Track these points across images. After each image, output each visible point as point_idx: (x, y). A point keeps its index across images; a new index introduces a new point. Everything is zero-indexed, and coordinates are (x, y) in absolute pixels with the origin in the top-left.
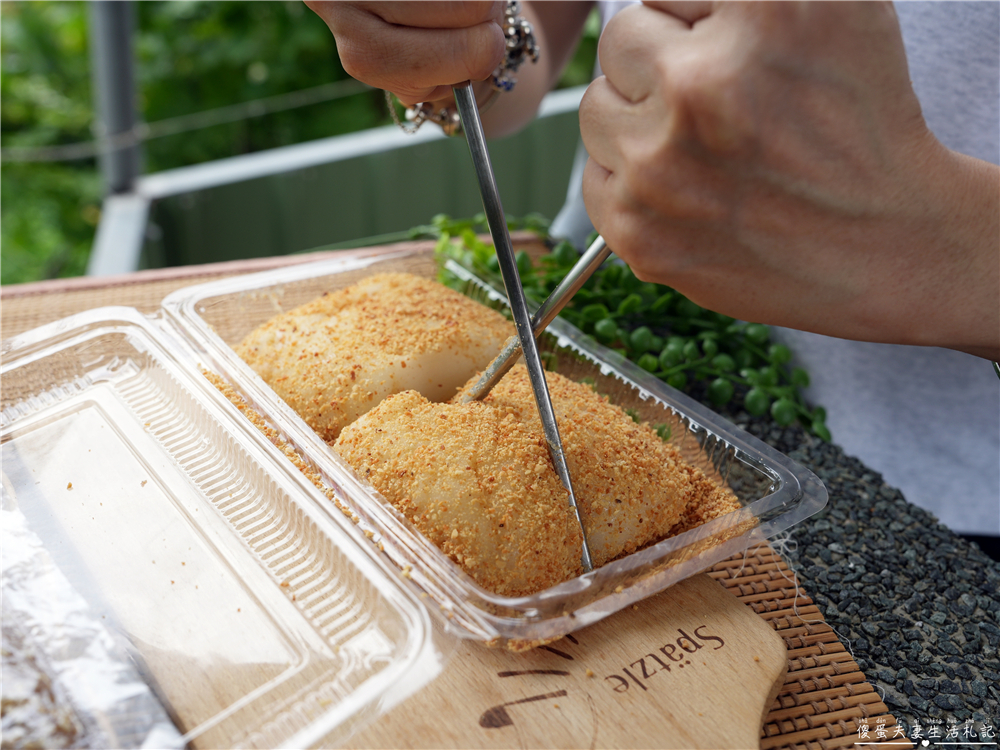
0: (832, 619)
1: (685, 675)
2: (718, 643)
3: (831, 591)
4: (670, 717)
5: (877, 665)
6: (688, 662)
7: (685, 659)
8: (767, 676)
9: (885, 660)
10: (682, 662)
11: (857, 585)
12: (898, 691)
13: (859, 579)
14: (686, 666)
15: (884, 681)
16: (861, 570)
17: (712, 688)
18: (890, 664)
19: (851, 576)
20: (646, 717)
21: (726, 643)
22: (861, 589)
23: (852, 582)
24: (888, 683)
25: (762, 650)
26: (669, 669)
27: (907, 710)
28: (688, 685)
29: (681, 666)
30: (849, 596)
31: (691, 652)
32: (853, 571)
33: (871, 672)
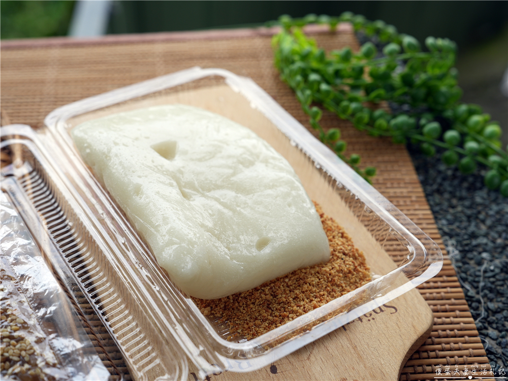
0: (469, 299)
1: (370, 326)
2: (393, 310)
3: (475, 281)
4: (355, 348)
5: (489, 328)
6: (373, 319)
7: (372, 316)
8: (416, 333)
9: (494, 326)
10: (370, 318)
11: (492, 279)
12: (497, 344)
13: (494, 276)
14: (372, 321)
15: (490, 338)
16: (497, 271)
17: (383, 335)
18: (497, 329)
19: (490, 274)
20: (342, 345)
21: (398, 311)
22: (493, 283)
23: (489, 277)
24: (493, 339)
25: (418, 318)
26: (362, 321)
27: (499, 356)
28: (369, 331)
29: (369, 320)
30: (485, 286)
31: (377, 313)
32: (492, 271)
33: (484, 331)
